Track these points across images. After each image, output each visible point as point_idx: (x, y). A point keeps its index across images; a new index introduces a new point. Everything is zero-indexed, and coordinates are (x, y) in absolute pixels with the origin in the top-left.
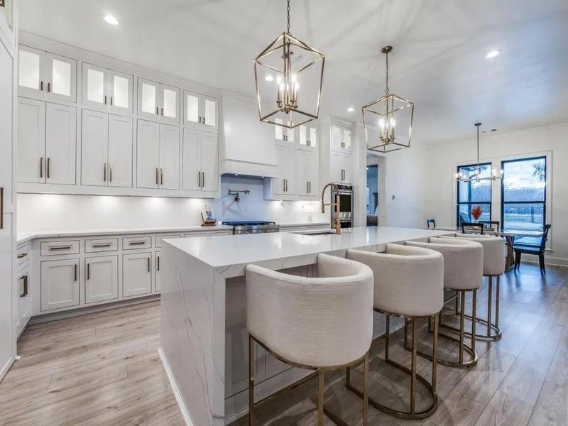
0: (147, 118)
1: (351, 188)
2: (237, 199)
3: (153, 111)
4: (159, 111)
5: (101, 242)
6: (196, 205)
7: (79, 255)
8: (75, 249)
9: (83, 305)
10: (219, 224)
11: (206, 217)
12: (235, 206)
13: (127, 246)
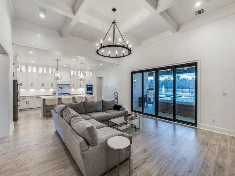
0: (40, 74)
1: (92, 85)
2: (62, 89)
3: (41, 72)
4: (43, 72)
5: (31, 97)
6: (52, 90)
7: (27, 99)
8: (26, 98)
9: (28, 108)
10: (57, 94)
11: (53, 92)
12: (61, 90)
13: (36, 98)
